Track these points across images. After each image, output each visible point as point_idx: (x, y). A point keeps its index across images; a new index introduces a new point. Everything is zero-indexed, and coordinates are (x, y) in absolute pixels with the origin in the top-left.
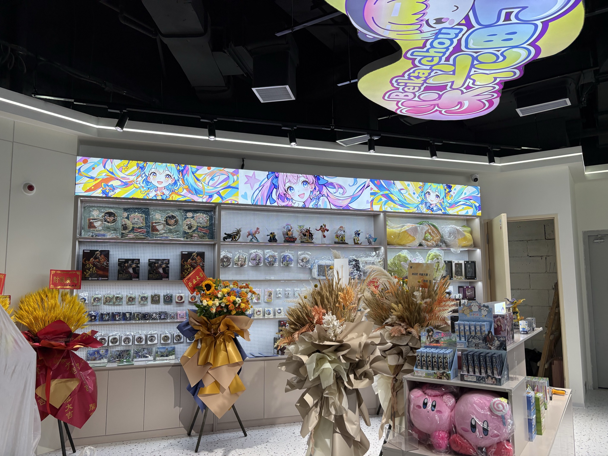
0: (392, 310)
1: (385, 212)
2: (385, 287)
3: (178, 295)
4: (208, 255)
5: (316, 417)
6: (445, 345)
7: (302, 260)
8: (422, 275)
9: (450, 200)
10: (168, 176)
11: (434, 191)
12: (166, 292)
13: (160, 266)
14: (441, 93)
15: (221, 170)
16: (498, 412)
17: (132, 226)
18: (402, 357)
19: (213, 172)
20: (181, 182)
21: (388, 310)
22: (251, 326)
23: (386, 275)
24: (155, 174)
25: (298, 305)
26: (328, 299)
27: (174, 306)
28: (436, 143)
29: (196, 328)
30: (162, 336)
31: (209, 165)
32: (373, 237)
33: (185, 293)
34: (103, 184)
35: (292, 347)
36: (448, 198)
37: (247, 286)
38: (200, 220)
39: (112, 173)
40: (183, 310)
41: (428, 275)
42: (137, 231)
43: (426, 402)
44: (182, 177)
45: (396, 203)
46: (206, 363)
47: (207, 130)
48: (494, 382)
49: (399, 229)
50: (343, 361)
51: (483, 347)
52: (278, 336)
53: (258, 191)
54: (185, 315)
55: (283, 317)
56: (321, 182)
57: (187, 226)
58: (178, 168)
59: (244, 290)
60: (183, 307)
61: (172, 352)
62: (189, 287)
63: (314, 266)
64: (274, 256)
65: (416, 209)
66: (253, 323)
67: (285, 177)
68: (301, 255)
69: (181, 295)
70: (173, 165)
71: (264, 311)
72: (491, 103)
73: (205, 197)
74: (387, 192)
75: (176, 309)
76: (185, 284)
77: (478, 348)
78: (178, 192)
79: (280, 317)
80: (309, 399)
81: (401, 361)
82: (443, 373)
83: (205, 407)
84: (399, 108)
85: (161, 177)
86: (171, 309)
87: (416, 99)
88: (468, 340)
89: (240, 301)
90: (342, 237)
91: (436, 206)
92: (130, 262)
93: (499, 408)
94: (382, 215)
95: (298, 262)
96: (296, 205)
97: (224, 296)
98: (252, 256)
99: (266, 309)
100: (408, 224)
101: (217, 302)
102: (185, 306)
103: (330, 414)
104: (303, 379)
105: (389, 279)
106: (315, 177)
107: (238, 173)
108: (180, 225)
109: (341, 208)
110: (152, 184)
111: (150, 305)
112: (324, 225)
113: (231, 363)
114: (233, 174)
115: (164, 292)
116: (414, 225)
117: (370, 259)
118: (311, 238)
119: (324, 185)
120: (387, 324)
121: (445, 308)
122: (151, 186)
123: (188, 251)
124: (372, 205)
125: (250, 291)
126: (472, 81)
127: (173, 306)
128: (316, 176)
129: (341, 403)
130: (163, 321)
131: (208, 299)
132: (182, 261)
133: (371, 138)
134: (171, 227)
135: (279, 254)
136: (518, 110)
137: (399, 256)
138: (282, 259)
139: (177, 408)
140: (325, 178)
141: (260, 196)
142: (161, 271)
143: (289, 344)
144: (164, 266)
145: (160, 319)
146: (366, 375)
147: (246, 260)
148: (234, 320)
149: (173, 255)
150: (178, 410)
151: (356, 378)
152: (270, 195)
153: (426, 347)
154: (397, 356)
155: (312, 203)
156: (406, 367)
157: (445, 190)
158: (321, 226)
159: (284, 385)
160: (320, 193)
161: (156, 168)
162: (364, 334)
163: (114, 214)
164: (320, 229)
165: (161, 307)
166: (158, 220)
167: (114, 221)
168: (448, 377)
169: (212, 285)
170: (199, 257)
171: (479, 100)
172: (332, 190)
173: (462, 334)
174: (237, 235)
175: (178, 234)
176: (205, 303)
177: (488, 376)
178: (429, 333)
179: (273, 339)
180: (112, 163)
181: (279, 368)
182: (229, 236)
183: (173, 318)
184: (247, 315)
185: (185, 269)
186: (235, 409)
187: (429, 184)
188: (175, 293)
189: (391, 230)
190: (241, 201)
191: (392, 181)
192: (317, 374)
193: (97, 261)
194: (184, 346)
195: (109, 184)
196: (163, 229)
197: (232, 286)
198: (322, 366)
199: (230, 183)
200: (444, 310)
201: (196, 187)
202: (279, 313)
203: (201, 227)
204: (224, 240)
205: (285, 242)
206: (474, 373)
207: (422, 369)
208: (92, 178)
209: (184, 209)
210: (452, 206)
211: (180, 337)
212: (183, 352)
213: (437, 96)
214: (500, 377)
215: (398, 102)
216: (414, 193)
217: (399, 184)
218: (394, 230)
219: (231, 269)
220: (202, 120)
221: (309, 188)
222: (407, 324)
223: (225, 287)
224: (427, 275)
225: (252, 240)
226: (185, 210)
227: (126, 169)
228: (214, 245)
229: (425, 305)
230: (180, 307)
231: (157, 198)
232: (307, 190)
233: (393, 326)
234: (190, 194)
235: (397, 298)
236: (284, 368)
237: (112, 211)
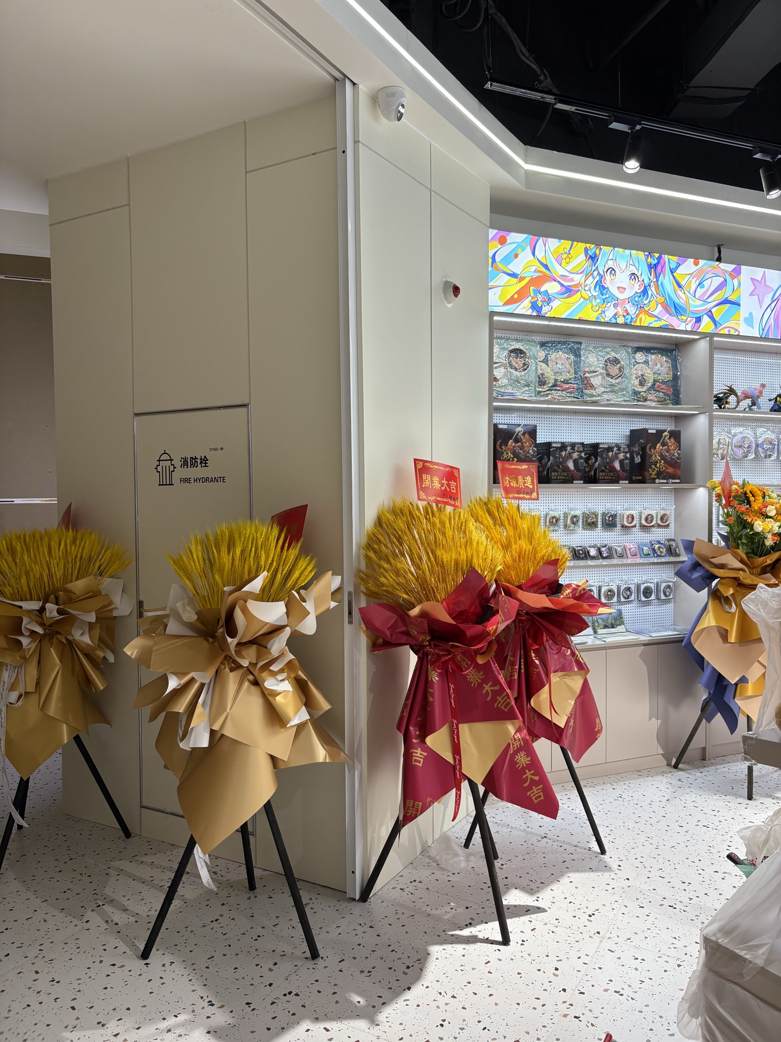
10: (633, 277)
15: (715, 268)
17: (553, 377)
19: (701, 269)
20: (653, 289)
24: (613, 272)
27: (620, 533)
31: (696, 256)
34: (532, 288)
38: (658, 367)
39: (546, 267)
42: (560, 386)
44: (655, 280)
53: (769, 311)
57: (637, 378)
58: (649, 260)
60: (633, 536)
61: (619, 619)
70: (641, 255)
73: (690, 321)
75: (622, 539)
85: (622, 278)
86: (615, 539)
102: (635, 532)
107: (738, 273)
110: (609, 292)
114: (733, 275)
115: (600, 506)
122: (607, 296)
130: (605, 562)
134: (613, 381)
139: (654, 720)
141: (772, 320)
145: (602, 557)
150: (655, 724)
165: (599, 536)
166: (593, 367)
174: (728, 398)
175: (624, 395)
180: (545, 245)
182: (718, 400)
185: (652, 463)
188: (619, 509)
190: (743, 330)
195: (542, 290)
196: (601, 385)
199: (728, 293)
201: (676, 300)
203: (659, 382)
208: (514, 275)
211: (630, 591)
225: (752, 407)
226: (631, 347)
230: (629, 536)
231: (618, 322)
234: (668, 315)
237: (522, 348)
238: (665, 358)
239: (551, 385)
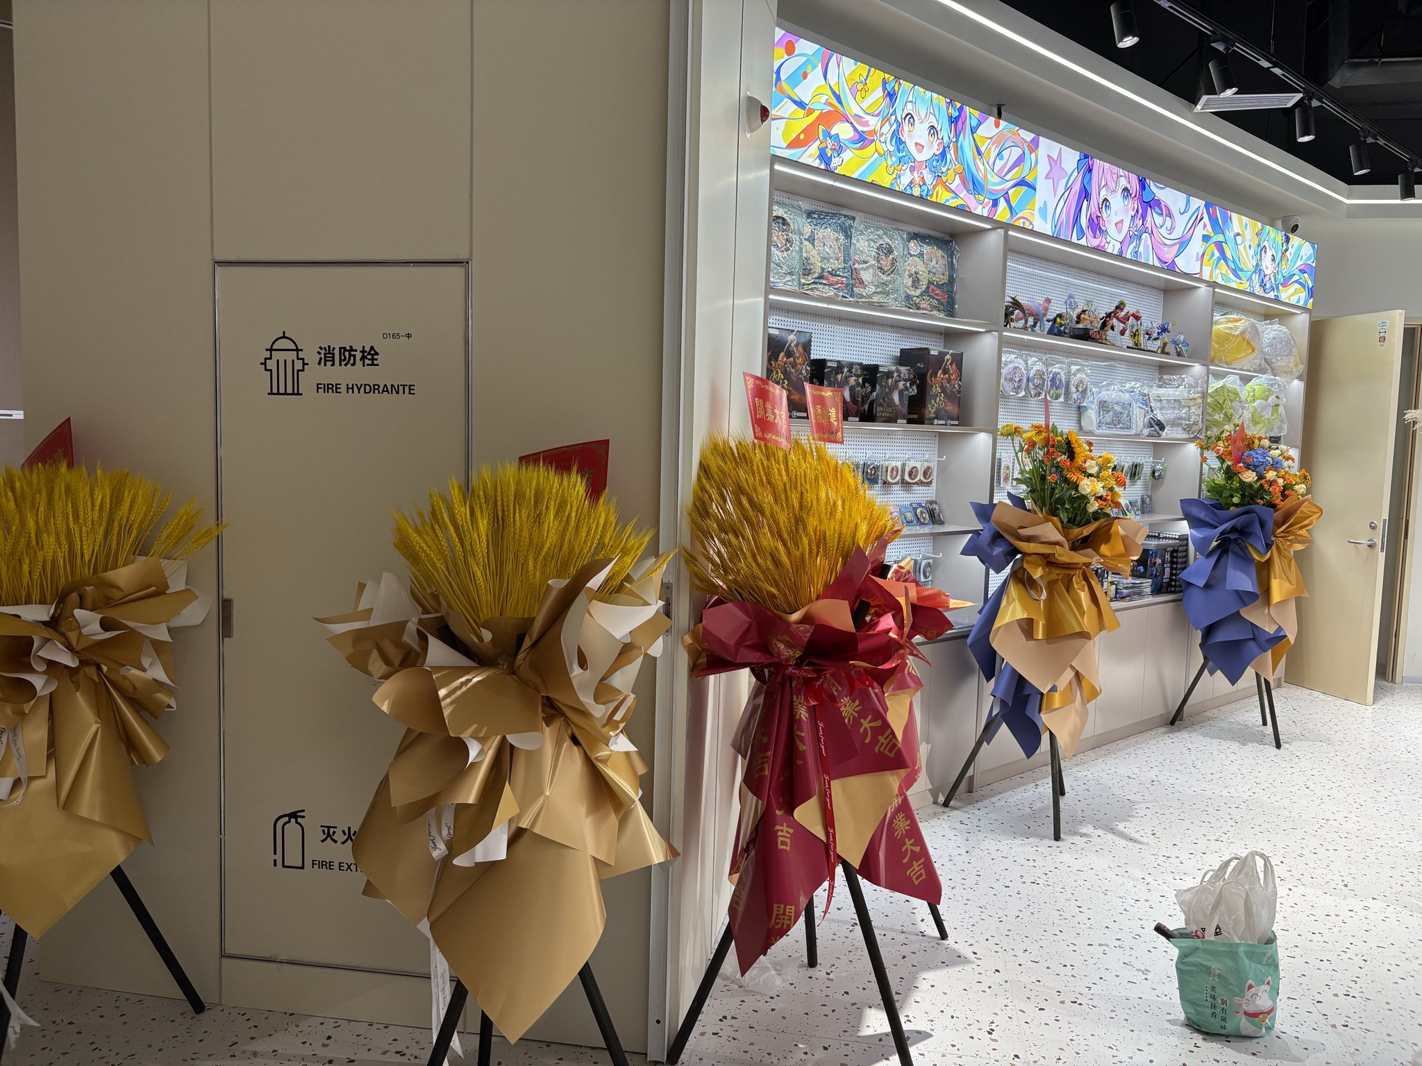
9: (1285, 270)
10: (932, 131)
11: (1271, 246)
15: (1014, 134)
17: (820, 265)
19: (1001, 134)
20: (952, 152)
24: (912, 120)
31: (997, 115)
34: (821, 127)
36: (1284, 264)
38: (933, 264)
39: (838, 98)
42: (828, 280)
44: (955, 139)
45: (1228, 266)
49: (1230, 326)
53: (1062, 202)
56: (1145, 195)
57: (910, 277)
58: (950, 110)
65: (1249, 283)
67: (1101, 172)
70: (942, 101)
73: (987, 204)
74: (1221, 238)
78: (947, 180)
85: (921, 131)
91: (1270, 279)
92: (845, 370)
96: (1110, 249)
106: (1140, 181)
107: (1038, 146)
108: (899, 274)
109: (1165, 267)
110: (905, 148)
114: (1031, 148)
117: (1168, 391)
119: (1149, 204)
122: (904, 154)
124: (1201, 267)
128: (1141, 178)
132: (929, 373)
133: (1308, 102)
134: (885, 278)
140: (1152, 185)
141: (1064, 215)
144: (901, 385)
152: (1078, 216)
155: (1131, 248)
157: (1281, 244)
158: (1118, 307)
160: (1143, 224)
161: (914, 101)
163: (788, 224)
166: (863, 256)
167: (788, 245)
170: (954, 366)
172: (1160, 221)
174: (1014, 313)
175: (896, 299)
180: (839, 66)
185: (932, 397)
187: (1268, 228)
190: (1038, 224)
191: (1230, 214)
193: (790, 363)
195: (833, 132)
196: (872, 283)
199: (1025, 171)
203: (934, 284)
208: (800, 104)
209: (905, 228)
210: (1285, 282)
216: (1250, 247)
221: (1131, 207)
227: (863, 93)
231: (913, 193)
232: (1127, 211)
234: (965, 192)
237: (785, 216)
238: (940, 253)
239: (816, 275)
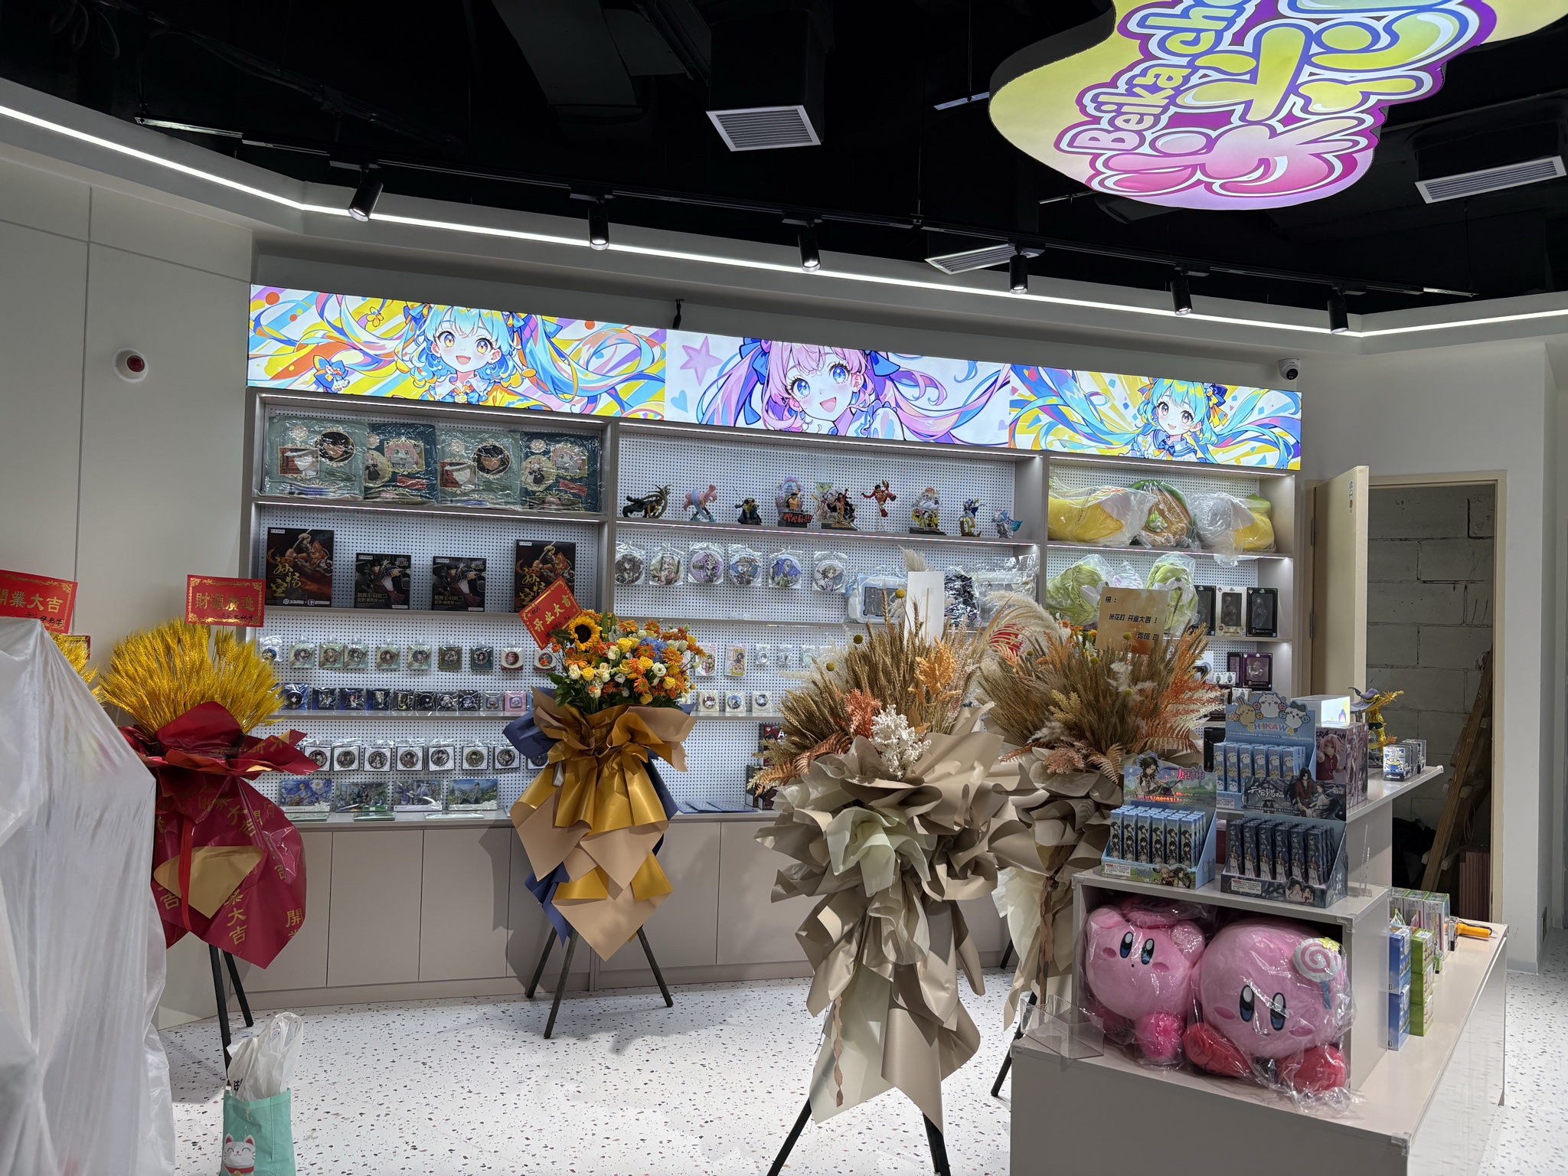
0: (1051, 708)
1: (1046, 454)
2: (1038, 647)
3: (508, 650)
4: (585, 550)
5: (847, 967)
6: (1185, 800)
7: (824, 574)
8: (1136, 619)
9: (1221, 427)
10: (483, 343)
11: (1179, 401)
12: (476, 641)
13: (463, 575)
14: (1213, 134)
15: (621, 331)
16: (1313, 974)
17: (391, 470)
18: (1073, 827)
19: (598, 334)
20: (516, 359)
21: (1043, 708)
22: (690, 734)
23: (1041, 618)
24: (450, 337)
25: (812, 686)
26: (887, 674)
27: (497, 677)
28: (1191, 273)
29: (552, 734)
30: (467, 751)
31: (590, 317)
32: (1012, 518)
33: (525, 646)
34: (317, 359)
35: (791, 791)
36: (1215, 420)
37: (682, 635)
38: (565, 460)
39: (341, 331)
40: (519, 688)
41: (1153, 620)
42: (404, 482)
43: (1128, 940)
44: (520, 347)
45: (1076, 431)
46: (575, 823)
47: (586, 223)
48: (1307, 898)
49: (1082, 499)
50: (921, 830)
51: (1284, 811)
52: (756, 762)
53: (714, 389)
54: (524, 701)
55: (771, 715)
56: (880, 369)
57: (531, 474)
58: (510, 321)
59: (674, 644)
60: (519, 681)
61: (489, 792)
62: (536, 631)
63: (854, 589)
64: (753, 560)
65: (1129, 447)
66: (694, 728)
67: (786, 354)
68: (820, 560)
69: (515, 650)
70: (497, 315)
71: (722, 698)
72: (1349, 162)
73: (578, 402)
74: (1054, 400)
75: (501, 685)
76: (525, 622)
77: (1272, 812)
78: (510, 385)
79: (765, 715)
80: (830, 920)
81: (1070, 836)
82: (1176, 872)
83: (570, 931)
84: (1098, 173)
85: (466, 345)
86: (489, 685)
87: (1146, 149)
88: (1246, 791)
89: (664, 671)
90: (930, 516)
91: (1182, 440)
92: (385, 562)
93: (1315, 963)
94: (1038, 460)
95: (813, 579)
96: (813, 429)
97: (623, 656)
98: (695, 559)
99: (729, 694)
100: (1106, 487)
101: (605, 672)
102: (524, 677)
103: (882, 959)
104: (816, 871)
105: (1048, 627)
106: (866, 355)
107: (663, 339)
108: (514, 472)
109: (931, 440)
110: (442, 362)
111: (437, 673)
112: (883, 483)
113: (637, 824)
114: (652, 342)
115: (472, 641)
116: (1122, 490)
117: (999, 575)
118: (850, 517)
119: (888, 377)
120: (1037, 743)
121: (1192, 707)
122: (440, 367)
123: (533, 539)
124: (1012, 435)
125: (690, 648)
126: (1300, 102)
127: (493, 677)
128: (868, 352)
129: (911, 935)
130: (468, 714)
131: (582, 664)
132: (519, 563)
133: (1019, 253)
134: (491, 477)
135: (765, 556)
136: (1421, 186)
137: (1078, 570)
138: (771, 570)
139: (502, 930)
140: (892, 357)
141: (719, 401)
142: (464, 587)
143: (785, 782)
144: (472, 575)
145: (462, 708)
146: (977, 867)
147: (681, 568)
148: (647, 718)
149: (495, 548)
150: (503, 935)
151: (951, 873)
152: (745, 402)
153: (1136, 804)
154: (1059, 824)
155: (856, 425)
156: (1082, 851)
157: (1209, 399)
158: (878, 487)
159: (771, 885)
160: (877, 398)
161: (453, 320)
162: (976, 764)
163: (346, 438)
164: (873, 494)
165: (464, 680)
166: (458, 458)
167: (346, 456)
168: (1189, 881)
169: (593, 628)
170: (560, 556)
171: (1318, 156)
172: (910, 392)
173: (1233, 774)
174: (658, 502)
175: (508, 495)
176: (575, 672)
177: (1294, 883)
178: (1145, 769)
179: (743, 769)
180: (340, 304)
181: (759, 840)
182: (637, 505)
183: (493, 706)
184: (679, 708)
185: (526, 586)
186: (645, 939)
187: (1167, 382)
188: (498, 645)
189: (1061, 500)
190: (671, 414)
191: (1070, 372)
192: (852, 861)
193: (302, 558)
194: (521, 779)
195: (334, 360)
196: (470, 482)
197: (643, 632)
198: (865, 841)
199: (644, 364)
200: (1187, 712)
201: (555, 373)
202: (761, 705)
203: (566, 479)
204: (625, 515)
205: (780, 524)
206: (1258, 874)
207: (1123, 858)
208: (289, 342)
209: (524, 430)
210: (1224, 441)
211: (510, 755)
212: (517, 793)
213: (1203, 141)
214: (1323, 887)
215: (1096, 156)
216: (1126, 406)
217: (1087, 380)
218: (1068, 501)
219: (641, 588)
220: (573, 196)
221: (849, 384)
222: (1090, 745)
223: (627, 634)
224: (1148, 619)
225: (698, 516)
226: (526, 434)
227: (376, 322)
228: (600, 526)
229: (1138, 698)
230: (512, 682)
231: (456, 401)
232: (842, 388)
233: (1053, 748)
234: (541, 393)
235: (1066, 676)
236: (769, 842)
237: (342, 431)
238: (579, 448)
239: (386, 479)
